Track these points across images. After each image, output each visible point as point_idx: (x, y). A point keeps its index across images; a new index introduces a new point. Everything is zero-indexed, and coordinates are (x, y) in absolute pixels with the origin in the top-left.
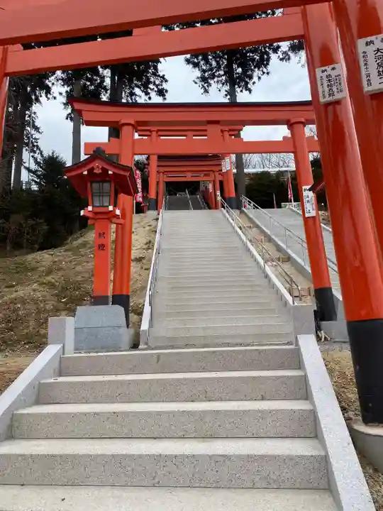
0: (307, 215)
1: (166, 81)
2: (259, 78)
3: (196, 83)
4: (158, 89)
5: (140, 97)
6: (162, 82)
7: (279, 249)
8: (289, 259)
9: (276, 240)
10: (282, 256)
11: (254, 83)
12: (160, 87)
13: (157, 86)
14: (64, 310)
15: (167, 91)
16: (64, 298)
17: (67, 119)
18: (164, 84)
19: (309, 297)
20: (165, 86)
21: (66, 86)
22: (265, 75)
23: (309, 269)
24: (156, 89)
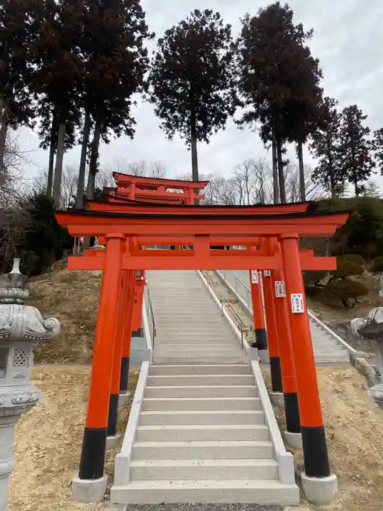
0: (253, 282)
1: (135, 123)
2: (216, 131)
3: (161, 128)
4: (127, 129)
5: (110, 134)
6: (131, 123)
7: (230, 291)
8: (237, 301)
9: (228, 284)
10: (233, 299)
11: (211, 134)
12: (129, 127)
13: (126, 126)
14: (84, 335)
15: (134, 131)
16: (82, 325)
17: (40, 146)
18: (133, 125)
19: (251, 332)
20: (133, 126)
21: (41, 116)
22: (221, 129)
23: (252, 312)
24: (125, 129)
